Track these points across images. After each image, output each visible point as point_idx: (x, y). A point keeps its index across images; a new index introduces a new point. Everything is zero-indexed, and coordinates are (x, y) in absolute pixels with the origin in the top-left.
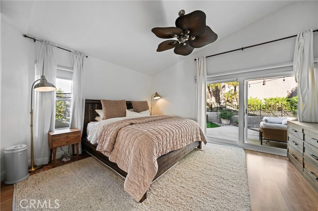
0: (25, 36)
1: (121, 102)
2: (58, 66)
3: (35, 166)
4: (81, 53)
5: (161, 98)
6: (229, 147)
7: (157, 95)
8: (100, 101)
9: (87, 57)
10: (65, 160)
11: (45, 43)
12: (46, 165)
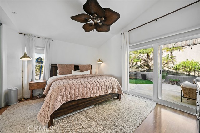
0: (20, 33)
1: (71, 65)
2: (36, 47)
3: (24, 98)
4: (49, 39)
5: (103, 62)
6: (144, 100)
7: (100, 60)
8: (57, 65)
9: (52, 40)
10: (38, 97)
11: (30, 35)
12: (29, 98)
